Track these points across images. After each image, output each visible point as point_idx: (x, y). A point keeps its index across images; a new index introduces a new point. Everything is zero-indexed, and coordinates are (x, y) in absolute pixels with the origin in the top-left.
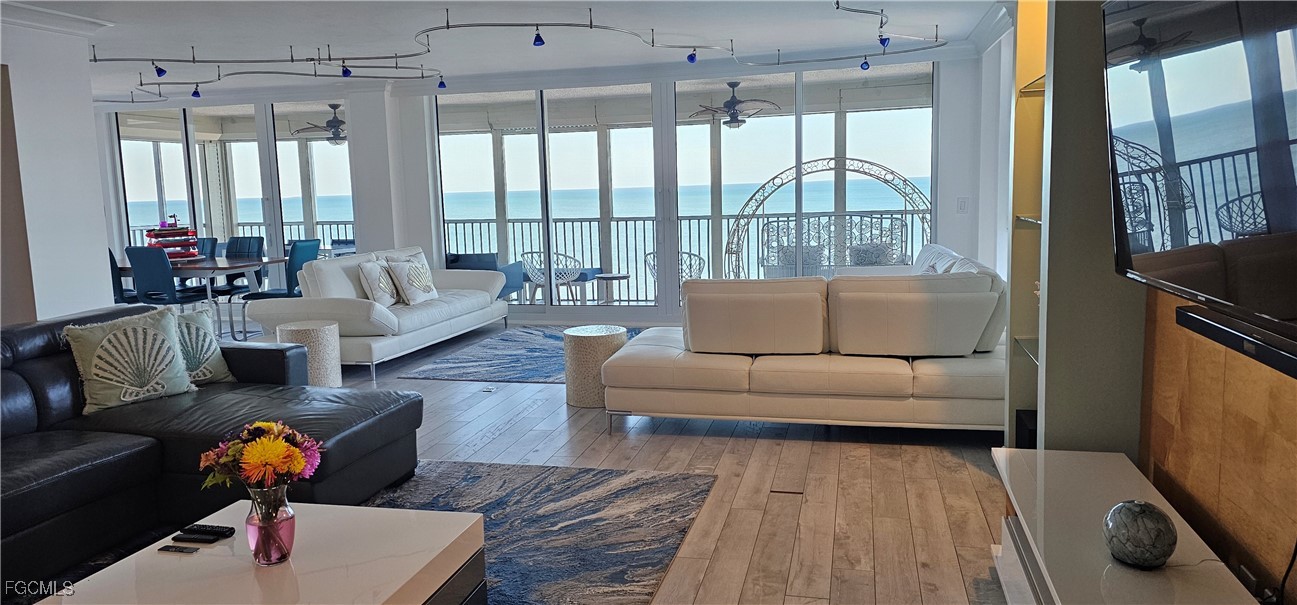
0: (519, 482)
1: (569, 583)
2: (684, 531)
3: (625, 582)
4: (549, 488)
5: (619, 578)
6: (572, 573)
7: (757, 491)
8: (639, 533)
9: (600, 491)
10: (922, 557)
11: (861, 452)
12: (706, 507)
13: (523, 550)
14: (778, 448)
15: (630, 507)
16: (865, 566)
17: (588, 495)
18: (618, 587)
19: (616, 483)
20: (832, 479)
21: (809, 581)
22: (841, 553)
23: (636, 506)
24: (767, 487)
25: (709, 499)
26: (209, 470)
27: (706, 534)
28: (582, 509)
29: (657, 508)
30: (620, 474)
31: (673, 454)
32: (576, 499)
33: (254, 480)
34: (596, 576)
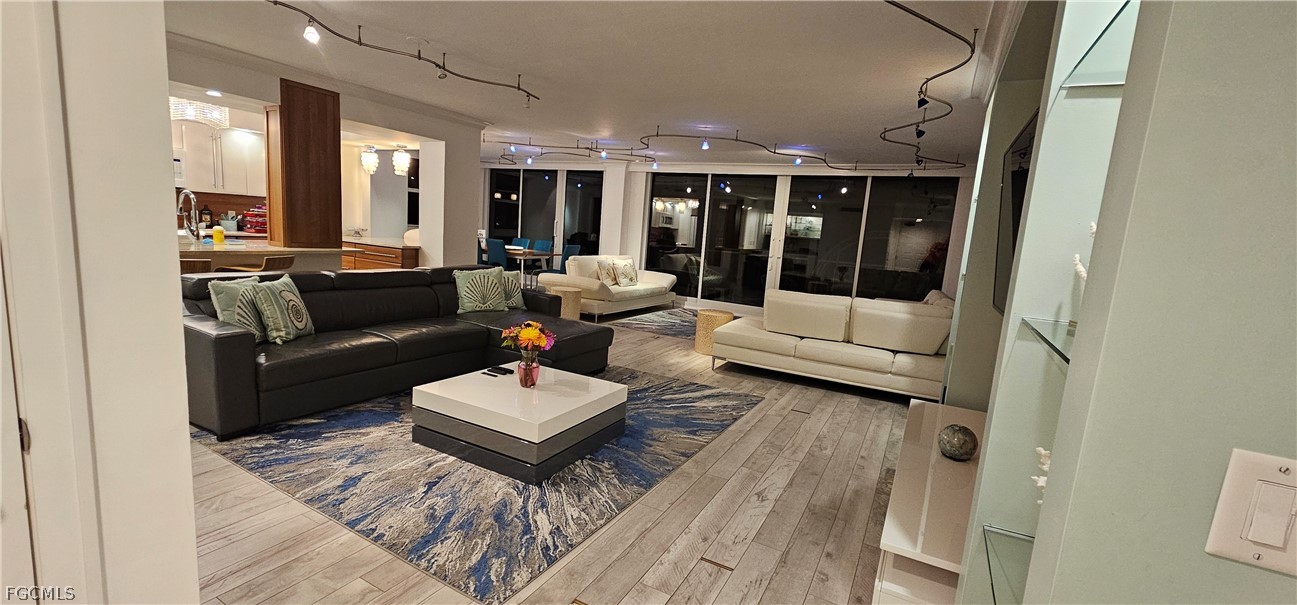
0: (656, 383)
1: (667, 430)
2: (736, 419)
3: (695, 435)
4: (671, 388)
5: (694, 433)
6: (670, 426)
7: (784, 408)
8: (712, 416)
9: (698, 394)
10: (863, 453)
11: (854, 401)
12: (752, 411)
13: (648, 413)
14: (805, 391)
15: (711, 404)
16: (828, 452)
17: (691, 395)
18: (691, 436)
19: (707, 392)
20: (830, 410)
21: (794, 452)
22: (818, 443)
23: (715, 404)
24: (791, 408)
25: (756, 408)
26: (505, 338)
27: (747, 422)
28: (686, 400)
29: (725, 407)
30: (710, 388)
31: (743, 384)
32: (683, 395)
33: (523, 345)
34: (682, 429)
